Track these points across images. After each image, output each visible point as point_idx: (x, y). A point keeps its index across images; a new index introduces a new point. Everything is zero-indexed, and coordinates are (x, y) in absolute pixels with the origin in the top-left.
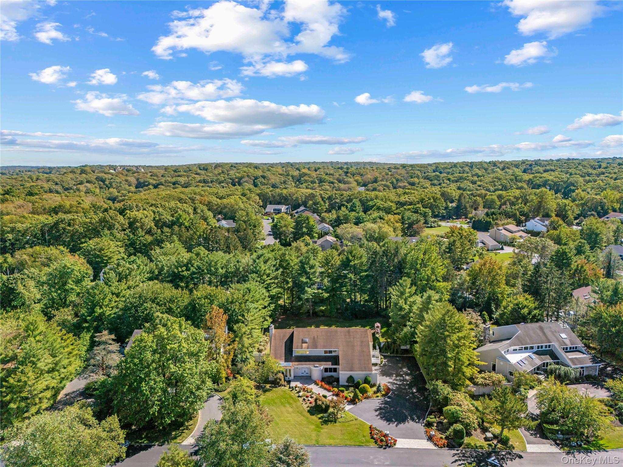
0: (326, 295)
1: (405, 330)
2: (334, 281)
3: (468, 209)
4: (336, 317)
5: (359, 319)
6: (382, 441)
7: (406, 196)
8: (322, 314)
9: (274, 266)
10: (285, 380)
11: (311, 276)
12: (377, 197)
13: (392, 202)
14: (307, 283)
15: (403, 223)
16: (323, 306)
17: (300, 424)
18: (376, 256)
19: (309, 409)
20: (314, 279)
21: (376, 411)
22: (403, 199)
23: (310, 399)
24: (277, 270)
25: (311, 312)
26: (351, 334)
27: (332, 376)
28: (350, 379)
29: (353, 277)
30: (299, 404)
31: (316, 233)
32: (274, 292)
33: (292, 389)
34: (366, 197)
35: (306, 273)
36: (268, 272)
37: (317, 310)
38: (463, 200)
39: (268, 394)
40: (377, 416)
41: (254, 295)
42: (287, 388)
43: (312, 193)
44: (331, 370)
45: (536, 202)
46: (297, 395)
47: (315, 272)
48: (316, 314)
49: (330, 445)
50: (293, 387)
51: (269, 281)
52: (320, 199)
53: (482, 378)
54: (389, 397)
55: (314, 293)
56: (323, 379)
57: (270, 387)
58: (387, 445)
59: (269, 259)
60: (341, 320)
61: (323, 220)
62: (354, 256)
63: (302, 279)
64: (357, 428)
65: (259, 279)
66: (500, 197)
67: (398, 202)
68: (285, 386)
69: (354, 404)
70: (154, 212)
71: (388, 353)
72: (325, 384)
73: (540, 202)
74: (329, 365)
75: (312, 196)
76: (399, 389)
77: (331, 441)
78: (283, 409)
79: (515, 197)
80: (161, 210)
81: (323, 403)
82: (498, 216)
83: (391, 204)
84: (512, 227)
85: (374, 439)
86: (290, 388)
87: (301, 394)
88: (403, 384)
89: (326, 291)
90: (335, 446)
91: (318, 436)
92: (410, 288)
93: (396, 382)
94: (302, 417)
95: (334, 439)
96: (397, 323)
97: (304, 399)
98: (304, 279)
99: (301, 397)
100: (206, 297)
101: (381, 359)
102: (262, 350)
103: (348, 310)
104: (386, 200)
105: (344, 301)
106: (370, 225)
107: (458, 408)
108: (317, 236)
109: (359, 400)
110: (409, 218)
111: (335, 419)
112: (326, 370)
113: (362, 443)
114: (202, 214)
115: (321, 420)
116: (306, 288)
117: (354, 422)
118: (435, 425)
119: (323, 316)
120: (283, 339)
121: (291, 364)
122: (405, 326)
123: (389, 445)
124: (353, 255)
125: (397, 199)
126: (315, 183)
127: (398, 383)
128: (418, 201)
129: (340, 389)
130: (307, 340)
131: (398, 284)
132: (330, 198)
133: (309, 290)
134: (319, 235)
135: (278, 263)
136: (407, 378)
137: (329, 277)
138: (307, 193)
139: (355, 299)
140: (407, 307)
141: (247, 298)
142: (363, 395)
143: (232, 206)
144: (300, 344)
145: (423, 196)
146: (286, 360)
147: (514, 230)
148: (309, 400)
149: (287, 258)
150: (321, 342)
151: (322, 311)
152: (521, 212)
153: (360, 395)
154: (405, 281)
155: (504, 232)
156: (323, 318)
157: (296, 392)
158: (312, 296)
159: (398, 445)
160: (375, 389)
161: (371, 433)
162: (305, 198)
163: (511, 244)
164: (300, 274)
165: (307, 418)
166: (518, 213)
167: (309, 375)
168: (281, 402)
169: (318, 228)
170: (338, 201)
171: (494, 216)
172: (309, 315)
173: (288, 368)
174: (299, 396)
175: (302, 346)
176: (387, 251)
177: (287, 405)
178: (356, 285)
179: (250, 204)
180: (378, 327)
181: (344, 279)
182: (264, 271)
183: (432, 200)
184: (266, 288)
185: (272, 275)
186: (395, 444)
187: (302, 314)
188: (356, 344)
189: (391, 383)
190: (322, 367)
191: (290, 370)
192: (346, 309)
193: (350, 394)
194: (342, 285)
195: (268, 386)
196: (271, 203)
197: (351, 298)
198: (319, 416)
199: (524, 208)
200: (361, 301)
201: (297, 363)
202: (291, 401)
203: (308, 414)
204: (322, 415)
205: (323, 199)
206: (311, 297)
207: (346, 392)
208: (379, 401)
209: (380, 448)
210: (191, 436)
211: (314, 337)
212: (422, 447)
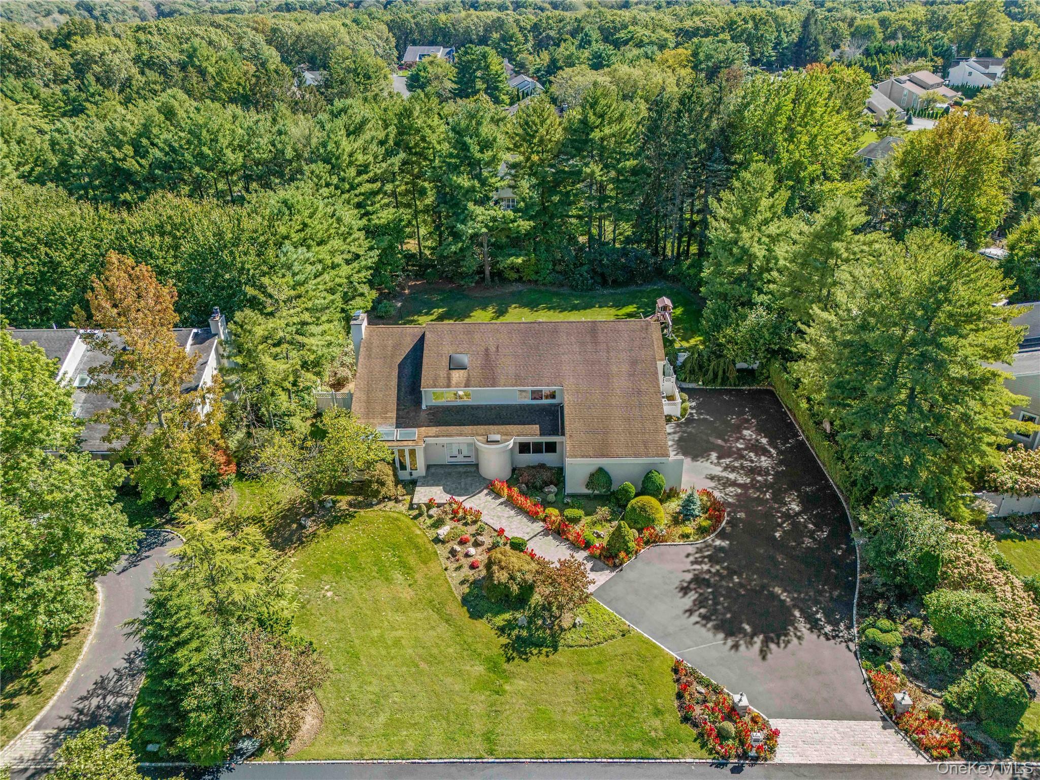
0: (525, 225)
1: (752, 318)
2: (547, 187)
3: (822, 48)
4: (552, 284)
5: (612, 287)
6: (722, 736)
7: (696, 19)
8: (516, 276)
9: (382, 143)
10: (397, 482)
11: (485, 173)
12: (635, 22)
13: (667, 31)
14: (472, 189)
15: (695, 68)
16: (517, 256)
17: (432, 660)
18: (659, 113)
19: (466, 589)
20: (493, 180)
21: (685, 590)
22: (688, 24)
23: (472, 551)
24: (389, 154)
25: (488, 270)
26: (601, 337)
27: (542, 466)
28: (600, 476)
29: (598, 173)
30: (435, 568)
31: (507, 94)
32: (385, 216)
33: (417, 511)
34: (613, 22)
35: (473, 165)
36: (360, 158)
37: (501, 266)
38: (812, 28)
39: (340, 531)
40: (690, 612)
41: (308, 221)
42: (402, 508)
43: (499, 18)
44: (538, 448)
45: (966, 26)
46: (432, 534)
47: (494, 160)
48: (499, 276)
49: (538, 758)
50: (419, 507)
51: (367, 187)
52: (516, 30)
53: (1013, 468)
54: (722, 535)
55: (494, 219)
56: (516, 475)
57: (350, 505)
58: (745, 756)
59: (364, 122)
60: (565, 290)
61: (520, 69)
62: (602, 116)
63: (460, 180)
64: (630, 674)
65: (335, 180)
66: (883, 22)
67: (681, 29)
68: (397, 501)
69: (615, 566)
70: (139, 43)
71: (697, 381)
72: (522, 493)
73: (978, 26)
74: (532, 434)
75: (499, 24)
76: (743, 502)
77: (542, 735)
78: (383, 592)
79: (915, 22)
80: (156, 39)
81: (512, 578)
82: (890, 56)
83: (666, 35)
84: (926, 76)
85: (695, 725)
86: (411, 507)
87: (443, 531)
88: (753, 485)
89: (525, 213)
90: (557, 761)
91: (494, 712)
92: (771, 195)
93: (732, 476)
94: (443, 628)
95: (551, 726)
96: (724, 296)
97: (453, 552)
98: (464, 181)
99: (443, 542)
100: (160, 230)
101: (684, 401)
102: (346, 379)
103: (582, 265)
104: (656, 25)
105: (572, 239)
106: (624, 70)
107: (985, 600)
108: (508, 101)
109: (628, 552)
110: (709, 57)
111: (553, 635)
112: (524, 448)
113: (653, 742)
114: (254, 52)
115: (504, 640)
116: (471, 206)
117: (617, 646)
118: (897, 652)
119: (520, 280)
120: (392, 356)
121: (416, 432)
122: (750, 304)
123: (753, 753)
124: (598, 109)
125: (677, 25)
126: (507, 9)
127: (741, 481)
128: (723, 28)
129: (569, 512)
130: (465, 359)
131: (737, 184)
132: (535, 27)
133: (479, 210)
134: (511, 98)
135: (392, 136)
136: (765, 462)
137: (534, 174)
138: (488, 17)
139: (600, 235)
140: (759, 252)
141: (283, 230)
142: (640, 531)
143: (326, 40)
144: (443, 373)
145: (732, 14)
146: (401, 423)
147: (931, 82)
148: (467, 555)
149: (419, 122)
150: (507, 365)
151: (514, 268)
152: (935, 48)
153: (631, 534)
154: (759, 173)
155: (909, 86)
156: (518, 287)
157: (429, 522)
158: (486, 226)
159: (784, 754)
160: (674, 505)
161: (680, 696)
162: (486, 30)
163: (924, 112)
164: (455, 169)
165: (459, 632)
166: (930, 48)
167: (472, 460)
168: (377, 562)
169: (510, 84)
170: (552, 33)
171: (882, 58)
172: (483, 279)
173: (407, 446)
174: (437, 540)
175: (449, 379)
176: (689, 98)
177: (398, 576)
178: (603, 199)
179: (365, 37)
180: (665, 308)
181: (574, 184)
182: (351, 155)
183: (750, 25)
184: (359, 206)
185: (377, 170)
186: (772, 750)
187: (463, 276)
188: (614, 369)
189: (719, 479)
190: (511, 443)
191: (412, 452)
192: (578, 264)
193: (599, 529)
194: (567, 202)
195: (344, 501)
196: (414, 43)
197: (589, 232)
198: (500, 620)
199: (942, 38)
200: (614, 240)
201: (433, 430)
202: (412, 561)
203: (461, 614)
204: (507, 616)
205: (521, 29)
206: (484, 230)
207: (587, 520)
208: (691, 549)
209: (719, 765)
210: (33, 723)
211: (487, 350)
212: (873, 756)
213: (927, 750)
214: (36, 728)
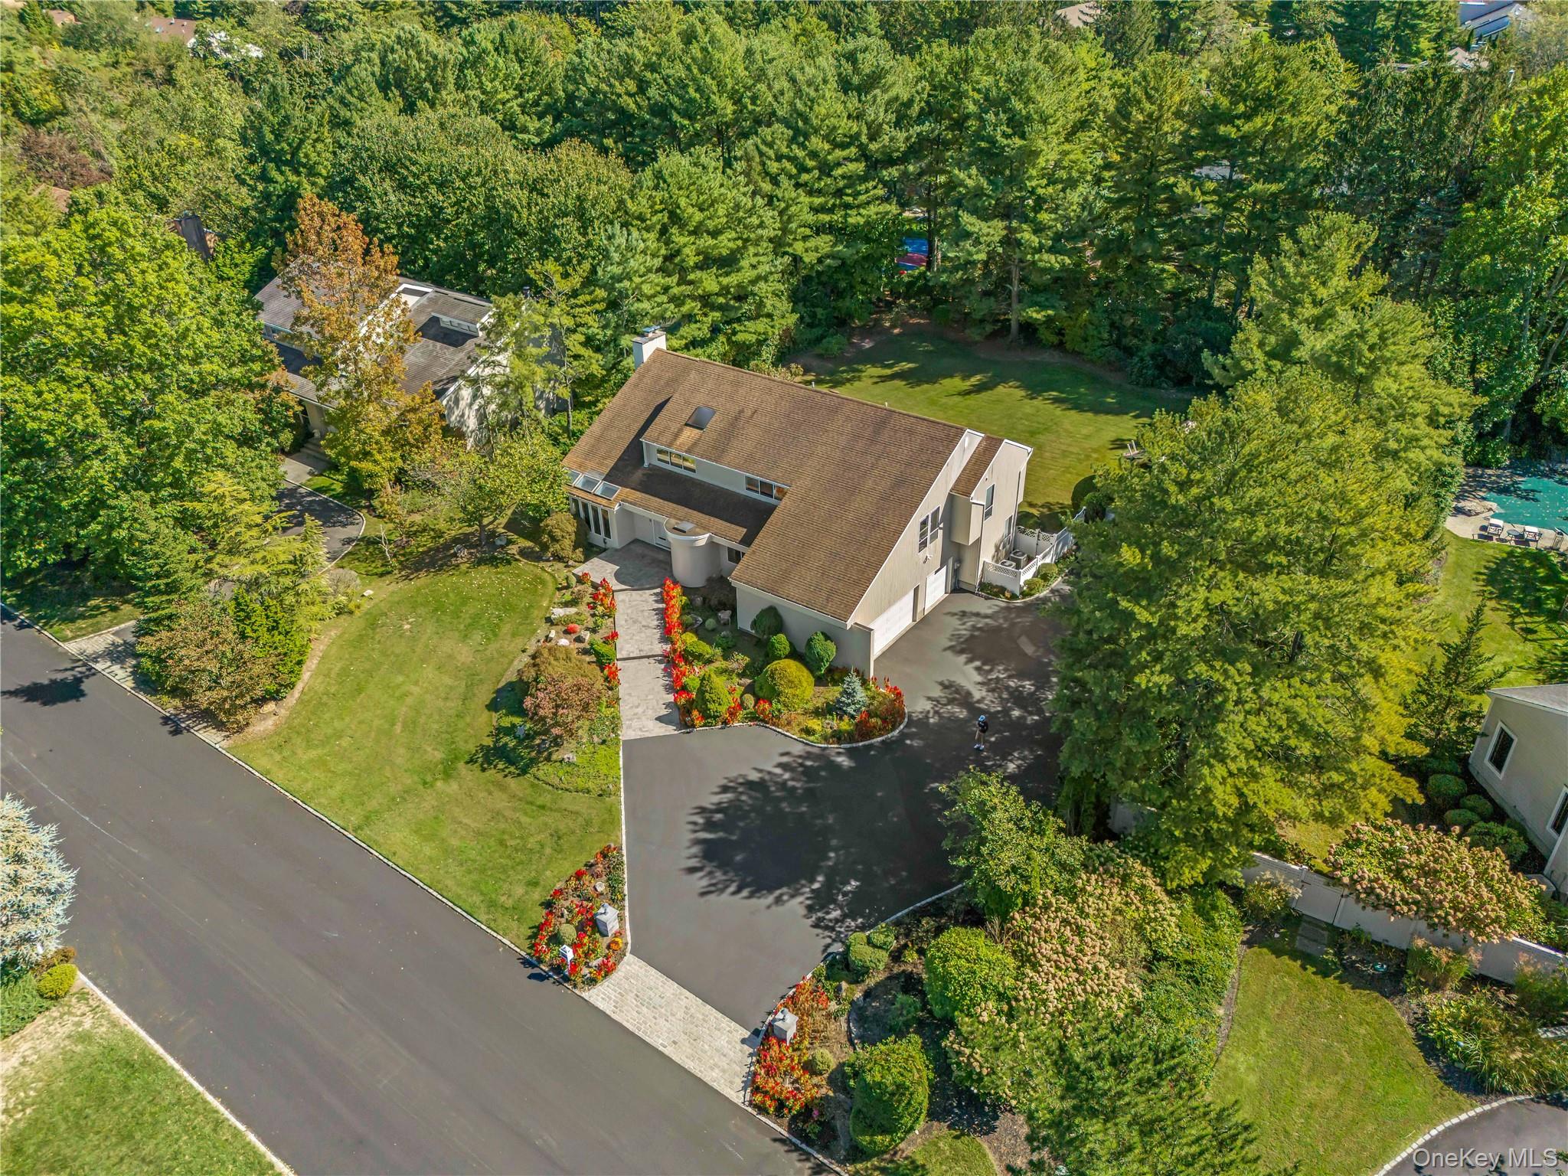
6: (554, 938)
16: (1043, 308)
17: (410, 726)
33: (569, 583)
40: (702, 810)
57: (521, 551)
64: (554, 833)
69: (687, 726)
74: (731, 537)
85: (549, 913)
87: (562, 612)
94: (454, 703)
97: (547, 637)
99: (552, 623)
111: (534, 760)
112: (731, 553)
115: (489, 742)
118: (873, 980)
121: (617, 491)
130: (710, 417)
144: (674, 427)
146: (611, 476)
150: (748, 439)
157: (567, 598)
159: (601, 993)
173: (600, 504)
174: (549, 619)
175: (677, 435)
177: (477, 638)
186: (594, 982)
191: (605, 514)
198: (507, 721)
201: (635, 495)
202: (507, 629)
203: (483, 701)
207: (720, 664)
208: (798, 749)
209: (526, 963)
210: (116, 628)
211: (741, 411)
212: (691, 1057)
213: (756, 1090)
214: (115, 634)
